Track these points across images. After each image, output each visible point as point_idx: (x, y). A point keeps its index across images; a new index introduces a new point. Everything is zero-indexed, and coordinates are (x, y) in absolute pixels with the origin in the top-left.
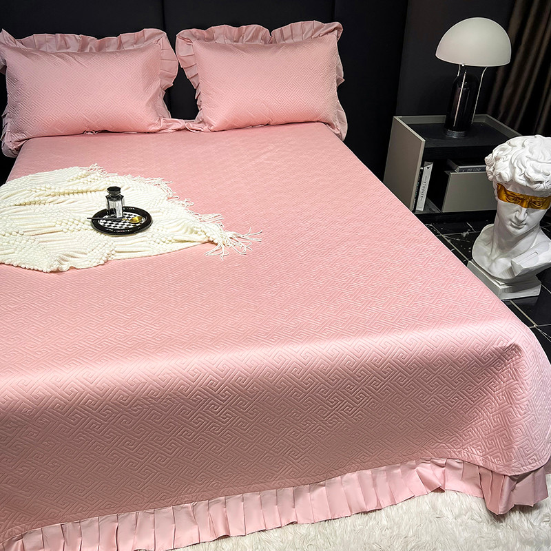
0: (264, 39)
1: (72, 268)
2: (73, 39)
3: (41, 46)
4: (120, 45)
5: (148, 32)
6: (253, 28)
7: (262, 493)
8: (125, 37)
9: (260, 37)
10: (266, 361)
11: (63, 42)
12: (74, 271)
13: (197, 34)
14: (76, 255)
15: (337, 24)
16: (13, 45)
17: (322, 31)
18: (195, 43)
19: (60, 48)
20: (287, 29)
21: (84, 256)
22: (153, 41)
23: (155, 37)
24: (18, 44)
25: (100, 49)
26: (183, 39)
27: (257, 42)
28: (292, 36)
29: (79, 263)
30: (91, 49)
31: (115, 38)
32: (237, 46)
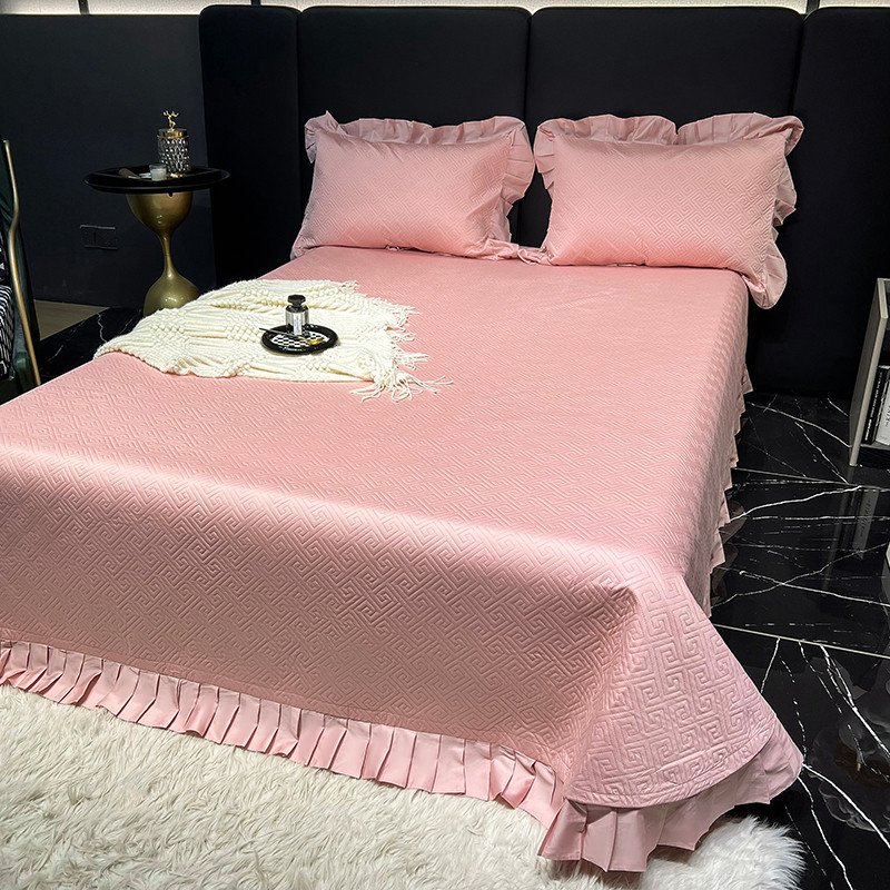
0: (667, 138)
1: (191, 373)
2: (405, 126)
3: (365, 133)
4: (461, 136)
5: (500, 120)
6: (651, 121)
7: (264, 702)
8: (469, 126)
9: (660, 134)
10: (268, 509)
11: (392, 129)
12: (191, 377)
13: (566, 126)
14: (208, 361)
15: (792, 119)
16: (332, 131)
17: (761, 131)
18: (558, 139)
19: (388, 136)
20: (704, 125)
21: (218, 365)
22: (503, 134)
23: (508, 127)
24: (340, 130)
25: (435, 141)
26: (545, 132)
27: (654, 142)
28: (712, 136)
29: (201, 370)
30: (424, 140)
31: (455, 129)
32: (622, 145)
